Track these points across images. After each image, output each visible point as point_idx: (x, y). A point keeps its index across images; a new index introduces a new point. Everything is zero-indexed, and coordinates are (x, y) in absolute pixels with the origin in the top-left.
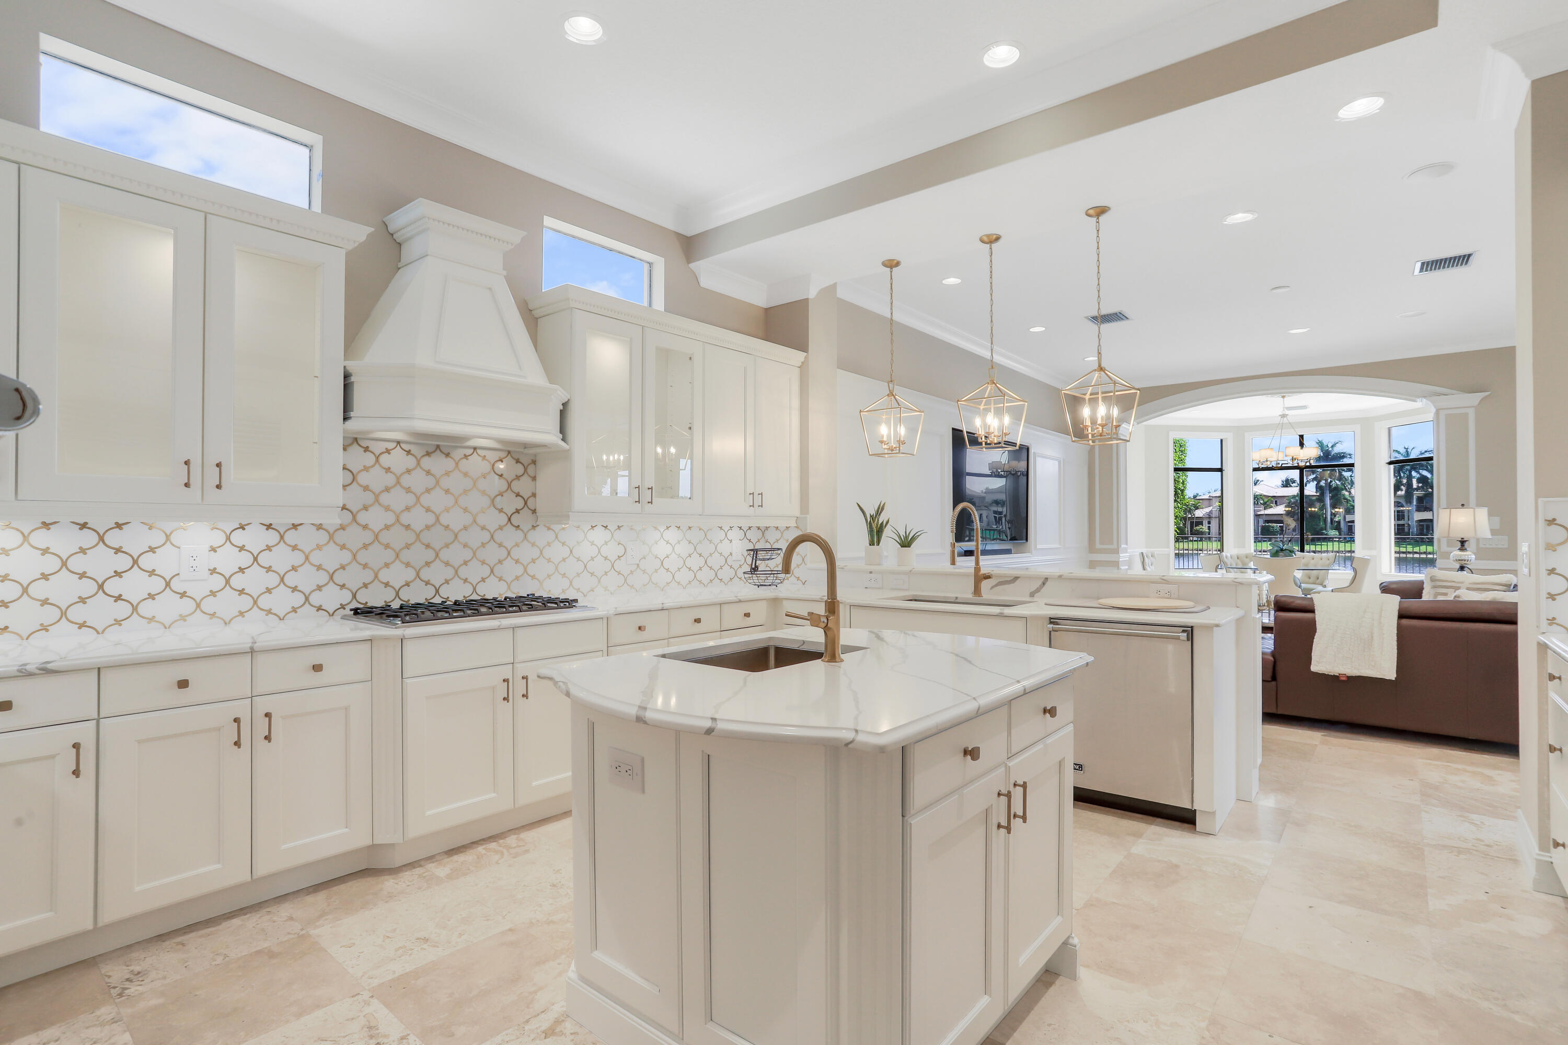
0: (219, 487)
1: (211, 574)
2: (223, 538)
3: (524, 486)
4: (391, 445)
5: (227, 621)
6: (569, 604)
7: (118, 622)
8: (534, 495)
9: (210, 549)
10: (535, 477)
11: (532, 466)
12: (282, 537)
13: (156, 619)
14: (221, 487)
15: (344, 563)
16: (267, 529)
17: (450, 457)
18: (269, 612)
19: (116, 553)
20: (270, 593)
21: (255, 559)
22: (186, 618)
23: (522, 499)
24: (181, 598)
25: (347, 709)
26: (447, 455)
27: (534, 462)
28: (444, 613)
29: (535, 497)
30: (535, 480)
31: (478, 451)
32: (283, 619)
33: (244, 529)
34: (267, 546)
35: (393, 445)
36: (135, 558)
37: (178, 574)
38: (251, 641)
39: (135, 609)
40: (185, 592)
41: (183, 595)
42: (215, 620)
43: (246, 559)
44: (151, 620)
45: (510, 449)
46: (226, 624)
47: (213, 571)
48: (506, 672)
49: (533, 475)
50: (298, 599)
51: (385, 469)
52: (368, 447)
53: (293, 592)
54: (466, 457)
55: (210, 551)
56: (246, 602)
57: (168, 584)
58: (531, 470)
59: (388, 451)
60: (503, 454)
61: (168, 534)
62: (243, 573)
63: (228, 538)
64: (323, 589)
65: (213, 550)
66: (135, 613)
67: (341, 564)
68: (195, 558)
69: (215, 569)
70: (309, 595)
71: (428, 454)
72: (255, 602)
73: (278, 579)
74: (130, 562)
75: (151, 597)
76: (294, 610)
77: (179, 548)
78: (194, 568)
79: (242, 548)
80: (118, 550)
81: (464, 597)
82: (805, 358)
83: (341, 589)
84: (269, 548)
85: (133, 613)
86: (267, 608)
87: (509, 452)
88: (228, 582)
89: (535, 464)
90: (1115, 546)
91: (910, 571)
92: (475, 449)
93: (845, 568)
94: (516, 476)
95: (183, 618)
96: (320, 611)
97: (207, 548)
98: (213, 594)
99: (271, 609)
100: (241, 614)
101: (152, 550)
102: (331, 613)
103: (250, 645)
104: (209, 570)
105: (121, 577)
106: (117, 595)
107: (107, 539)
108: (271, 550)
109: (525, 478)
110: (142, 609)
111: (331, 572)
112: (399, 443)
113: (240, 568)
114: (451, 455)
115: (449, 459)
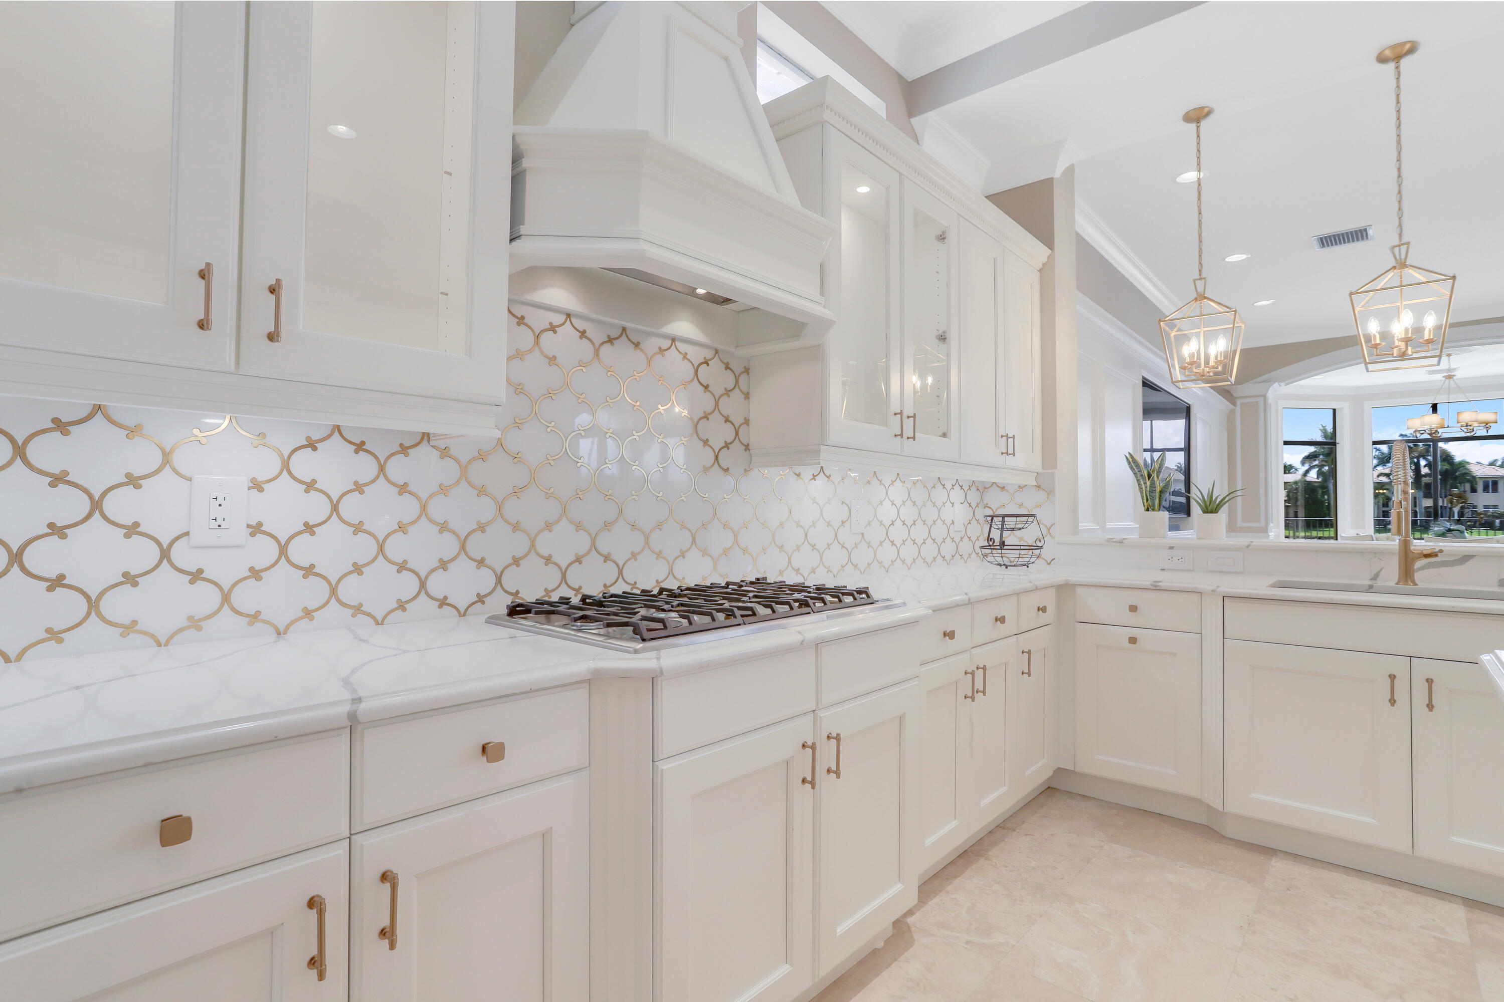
0: (272, 337)
1: (253, 535)
2: (275, 465)
3: (732, 406)
4: (558, 319)
5: (282, 629)
6: (862, 596)
7: (54, 635)
8: (747, 422)
9: (252, 485)
10: (748, 393)
11: (744, 376)
12: (382, 468)
13: (138, 627)
14: (278, 336)
15: (484, 520)
16: (356, 452)
17: (642, 350)
18: (357, 610)
19: (52, 485)
20: (361, 573)
21: (335, 508)
22: (202, 624)
23: (733, 427)
24: (192, 582)
25: (545, 836)
26: (637, 345)
27: (747, 371)
28: (654, 610)
29: (748, 425)
30: (749, 398)
31: (678, 344)
32: (382, 624)
33: (315, 449)
34: (356, 483)
35: (560, 319)
36: (97, 496)
37: (187, 534)
38: (346, 695)
39: (93, 605)
40: (200, 571)
41: (196, 576)
42: (258, 626)
43: (317, 508)
44: (129, 628)
45: (719, 346)
46: (279, 633)
47: (256, 529)
48: (804, 730)
49: (745, 391)
50: (408, 585)
51: (547, 357)
52: (523, 318)
53: (399, 571)
54: (662, 351)
55: (249, 488)
56: (316, 591)
57: (165, 554)
58: (743, 379)
59: (553, 328)
60: (709, 354)
61: (168, 451)
62: (313, 533)
63: (286, 466)
64: (451, 566)
65: (257, 486)
66: (93, 614)
67: (478, 523)
68: (220, 501)
69: (260, 524)
70: (427, 576)
71: (610, 340)
72: (333, 591)
73: (373, 548)
74: (84, 505)
75: (130, 579)
76: (402, 606)
77: (190, 480)
78: (220, 521)
79: (310, 486)
80: (58, 479)
81: (657, 581)
82: (1048, 257)
83: (478, 568)
84: (359, 488)
85: (88, 615)
86: (355, 603)
87: (717, 351)
88: (283, 550)
89: (748, 374)
90: (1262, 524)
91: (1249, 546)
92: (673, 340)
93: (1124, 541)
94: (726, 389)
95: (195, 623)
96: (445, 607)
97: (245, 482)
98: (255, 574)
99: (361, 605)
100: (308, 614)
101: (133, 481)
102: (462, 611)
103: (346, 708)
104: (248, 526)
105: (63, 536)
106: (53, 576)
107: (33, 452)
108: (362, 492)
109: (736, 395)
110: (111, 606)
111: (463, 537)
112: (569, 316)
113: (306, 524)
114: (642, 346)
115: (638, 352)
